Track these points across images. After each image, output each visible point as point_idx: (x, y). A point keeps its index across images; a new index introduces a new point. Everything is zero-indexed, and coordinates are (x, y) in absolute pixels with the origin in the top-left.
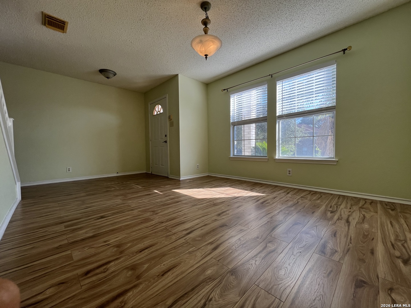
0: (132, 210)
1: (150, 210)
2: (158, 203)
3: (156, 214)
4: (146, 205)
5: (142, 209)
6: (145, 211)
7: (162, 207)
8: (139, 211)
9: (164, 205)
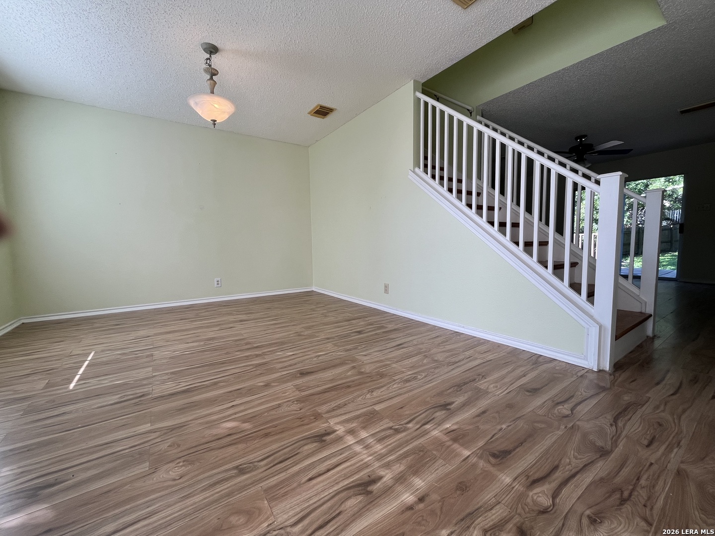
0: (328, 339)
1: (304, 337)
2: (290, 347)
3: (297, 332)
4: (310, 345)
5: (315, 339)
6: (310, 336)
7: (287, 340)
8: (318, 337)
9: (283, 343)
